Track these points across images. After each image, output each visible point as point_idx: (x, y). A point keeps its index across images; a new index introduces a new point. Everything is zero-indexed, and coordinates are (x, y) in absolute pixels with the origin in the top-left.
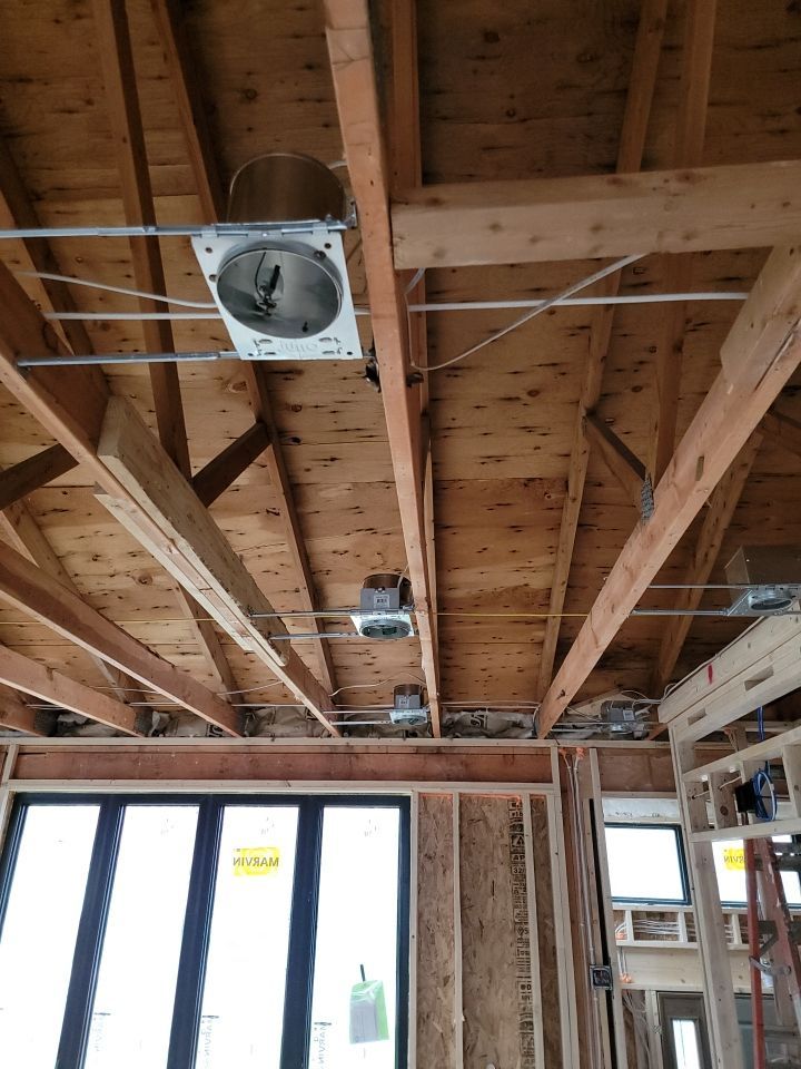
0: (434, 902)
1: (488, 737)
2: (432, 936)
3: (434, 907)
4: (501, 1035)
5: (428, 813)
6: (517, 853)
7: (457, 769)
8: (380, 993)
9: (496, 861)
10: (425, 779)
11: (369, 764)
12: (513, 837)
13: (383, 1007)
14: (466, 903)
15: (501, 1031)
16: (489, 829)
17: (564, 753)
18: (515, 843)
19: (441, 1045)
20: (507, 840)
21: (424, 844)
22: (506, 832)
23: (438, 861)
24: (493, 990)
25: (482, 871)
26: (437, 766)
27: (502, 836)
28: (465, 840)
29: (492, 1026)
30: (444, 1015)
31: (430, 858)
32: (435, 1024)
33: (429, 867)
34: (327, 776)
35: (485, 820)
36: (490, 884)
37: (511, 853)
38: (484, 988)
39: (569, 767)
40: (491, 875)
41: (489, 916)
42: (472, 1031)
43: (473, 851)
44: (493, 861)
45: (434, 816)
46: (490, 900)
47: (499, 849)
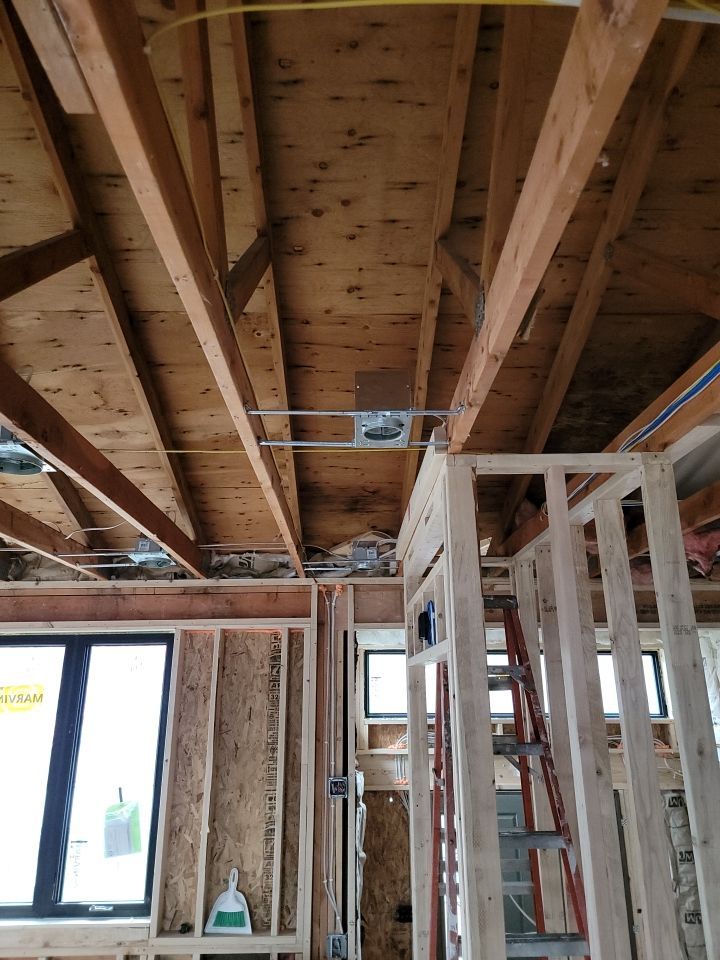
1: (255, 577)
2: (189, 759)
3: (193, 734)
4: (247, 842)
5: (193, 648)
6: (275, 681)
7: (222, 607)
8: (135, 812)
9: (255, 690)
10: (191, 616)
11: (136, 604)
12: (273, 667)
13: (137, 824)
14: (224, 727)
15: (247, 838)
16: (251, 661)
17: (324, 590)
18: (274, 673)
19: (191, 854)
20: (267, 670)
21: (188, 677)
22: (266, 663)
23: (200, 692)
24: (242, 803)
25: (241, 699)
26: (203, 605)
27: (263, 667)
28: (227, 672)
29: (239, 834)
30: (195, 827)
31: (192, 689)
32: (187, 836)
33: (191, 697)
34: (93, 617)
35: (248, 652)
36: (247, 710)
37: (270, 681)
38: (236, 804)
39: (327, 603)
40: (249, 703)
41: (244, 738)
42: (220, 840)
43: (234, 681)
44: (252, 690)
45: (199, 651)
46: (247, 725)
47: (259, 678)
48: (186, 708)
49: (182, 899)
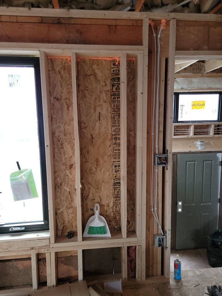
0: (62, 126)
2: (62, 144)
3: (62, 129)
4: (103, 189)
5: (54, 70)
6: (115, 95)
7: (74, 35)
8: (30, 175)
9: (102, 100)
12: (113, 86)
13: (33, 182)
14: (83, 125)
15: (103, 187)
16: (97, 80)
17: (152, 25)
18: (114, 89)
19: (69, 197)
20: (109, 88)
21: (54, 91)
22: (109, 82)
23: (63, 101)
24: (99, 169)
25: (92, 107)
27: (106, 85)
28: (81, 88)
29: (98, 186)
30: (70, 183)
31: (58, 99)
32: (65, 188)
33: (57, 104)
35: (95, 75)
36: (97, 114)
37: (112, 95)
38: (94, 170)
39: (155, 35)
40: (98, 110)
41: (97, 132)
42: (87, 189)
43: (87, 95)
44: (99, 101)
45: (59, 73)
46: (98, 124)
47: (104, 93)
48: (55, 112)
49: (66, 220)
